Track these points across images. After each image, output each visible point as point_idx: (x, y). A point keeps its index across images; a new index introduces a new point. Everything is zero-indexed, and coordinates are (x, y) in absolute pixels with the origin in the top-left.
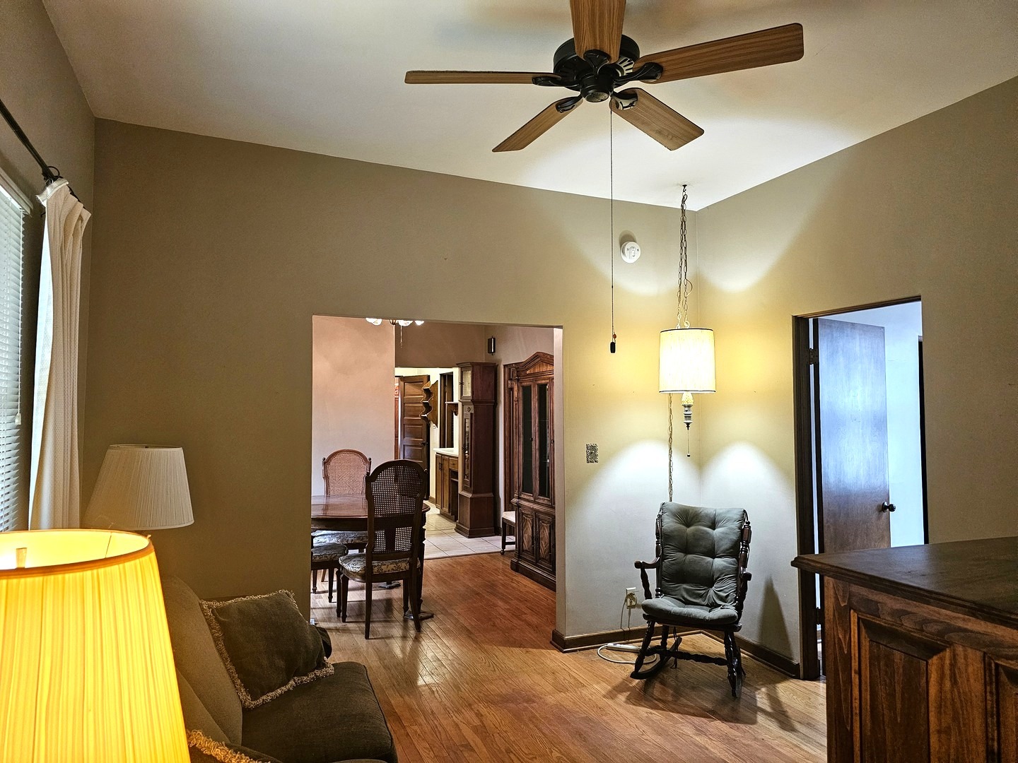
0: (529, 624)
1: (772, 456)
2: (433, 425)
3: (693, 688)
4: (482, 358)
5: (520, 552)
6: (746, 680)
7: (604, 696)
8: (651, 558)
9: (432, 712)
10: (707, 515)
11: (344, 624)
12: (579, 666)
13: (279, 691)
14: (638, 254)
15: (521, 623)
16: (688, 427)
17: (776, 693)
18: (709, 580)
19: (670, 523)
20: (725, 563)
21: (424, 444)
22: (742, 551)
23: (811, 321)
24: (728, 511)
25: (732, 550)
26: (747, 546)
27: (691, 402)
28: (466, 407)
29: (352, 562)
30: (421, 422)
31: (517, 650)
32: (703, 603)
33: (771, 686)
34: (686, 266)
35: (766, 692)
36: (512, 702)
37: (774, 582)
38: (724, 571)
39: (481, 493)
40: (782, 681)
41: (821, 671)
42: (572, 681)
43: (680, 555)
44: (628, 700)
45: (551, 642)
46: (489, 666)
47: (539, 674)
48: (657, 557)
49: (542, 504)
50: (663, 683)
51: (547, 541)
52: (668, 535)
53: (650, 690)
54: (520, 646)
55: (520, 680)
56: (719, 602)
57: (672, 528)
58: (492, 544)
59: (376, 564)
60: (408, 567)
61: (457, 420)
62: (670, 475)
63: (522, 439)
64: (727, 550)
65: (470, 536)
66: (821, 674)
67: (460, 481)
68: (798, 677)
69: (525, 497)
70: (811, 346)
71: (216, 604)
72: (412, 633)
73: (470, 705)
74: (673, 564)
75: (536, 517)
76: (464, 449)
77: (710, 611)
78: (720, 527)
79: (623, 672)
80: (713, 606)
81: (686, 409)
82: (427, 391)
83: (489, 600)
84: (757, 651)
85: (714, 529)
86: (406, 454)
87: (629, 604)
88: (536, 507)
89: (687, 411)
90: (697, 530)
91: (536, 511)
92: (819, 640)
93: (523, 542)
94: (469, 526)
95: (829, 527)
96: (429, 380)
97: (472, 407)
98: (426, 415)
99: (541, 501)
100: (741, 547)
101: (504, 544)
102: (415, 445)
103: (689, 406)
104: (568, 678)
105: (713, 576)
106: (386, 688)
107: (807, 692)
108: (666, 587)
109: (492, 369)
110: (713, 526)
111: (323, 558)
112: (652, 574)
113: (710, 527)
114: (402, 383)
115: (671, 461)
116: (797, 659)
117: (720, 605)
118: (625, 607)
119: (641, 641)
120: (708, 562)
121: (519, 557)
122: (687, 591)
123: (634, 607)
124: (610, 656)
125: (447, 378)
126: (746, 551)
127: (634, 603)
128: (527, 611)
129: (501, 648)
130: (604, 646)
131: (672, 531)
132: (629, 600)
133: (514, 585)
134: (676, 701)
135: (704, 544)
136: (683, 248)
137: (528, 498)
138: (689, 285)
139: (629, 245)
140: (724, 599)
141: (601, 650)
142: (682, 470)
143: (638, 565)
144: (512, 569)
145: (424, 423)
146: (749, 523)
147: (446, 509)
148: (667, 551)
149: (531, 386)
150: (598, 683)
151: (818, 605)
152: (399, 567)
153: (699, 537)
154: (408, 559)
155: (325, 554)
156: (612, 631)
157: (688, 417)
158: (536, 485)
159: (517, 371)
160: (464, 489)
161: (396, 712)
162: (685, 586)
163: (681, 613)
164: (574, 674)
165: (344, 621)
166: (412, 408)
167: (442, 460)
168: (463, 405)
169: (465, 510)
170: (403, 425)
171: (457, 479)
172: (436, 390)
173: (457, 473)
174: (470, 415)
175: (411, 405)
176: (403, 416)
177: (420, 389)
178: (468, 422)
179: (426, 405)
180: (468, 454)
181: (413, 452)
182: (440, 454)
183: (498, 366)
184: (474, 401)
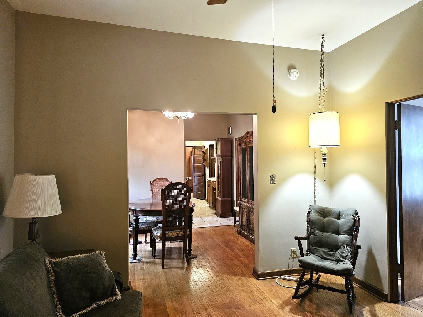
0: (242, 263)
1: (372, 181)
2: (206, 168)
3: (327, 305)
4: (226, 136)
5: (241, 226)
6: (357, 301)
7: (278, 308)
8: (304, 234)
9: (186, 312)
10: (335, 212)
11: (154, 260)
12: (266, 288)
13: (85, 311)
14: (298, 75)
15: (239, 262)
16: (324, 165)
17: (375, 310)
18: (336, 247)
19: (314, 216)
20: (345, 238)
21: (203, 176)
22: (355, 232)
23: (396, 105)
24: (347, 210)
25: (349, 231)
26: (358, 229)
27: (326, 152)
28: (218, 159)
29: (157, 231)
30: (202, 166)
31: (234, 277)
32: (333, 259)
33: (371, 306)
34: (324, 79)
35: (369, 310)
36: (228, 309)
37: (373, 249)
38: (344, 242)
39: (226, 198)
40: (378, 303)
41: (400, 298)
42: (261, 297)
43: (320, 233)
44: (291, 311)
45: (252, 274)
46: (220, 286)
47: (244, 292)
48: (307, 233)
50: (311, 301)
52: (314, 222)
53: (303, 305)
54: (237, 275)
55: (234, 295)
56: (342, 259)
57: (316, 218)
58: (230, 221)
59: (167, 232)
60: (183, 234)
61: (216, 164)
62: (315, 191)
63: (242, 173)
64: (347, 231)
65: (220, 218)
66: (400, 299)
68: (387, 301)
69: (244, 200)
70: (396, 119)
71: (55, 260)
72: (186, 265)
73: (206, 309)
74: (316, 237)
75: (248, 210)
76: (218, 178)
77: (337, 264)
78: (342, 218)
79: (288, 293)
80: (338, 261)
81: (324, 156)
82: (204, 152)
83: (225, 249)
84: (363, 285)
85: (339, 219)
86: (196, 180)
87: (293, 256)
88: (248, 205)
89: (324, 157)
90: (330, 220)
91: (248, 207)
92: (399, 278)
93: (243, 221)
94: (220, 213)
95: (406, 220)
96: (205, 148)
97: (221, 159)
98: (203, 163)
99: (251, 203)
100: (354, 229)
101: (235, 221)
102: (199, 176)
103: (325, 154)
104: (259, 295)
105: (338, 245)
106: (166, 297)
107: (393, 311)
108: (312, 250)
109: (231, 141)
110: (338, 218)
111: (145, 228)
112: (304, 243)
113: (337, 218)
114: (194, 149)
115: (315, 183)
116: (386, 291)
117: (342, 261)
118: (291, 258)
119: (299, 275)
120: (335, 237)
121: (241, 228)
122: (324, 252)
123: (295, 257)
124: (282, 283)
125: (212, 146)
126: (357, 232)
127: (295, 256)
128: (242, 256)
129: (227, 276)
130: (279, 277)
131: (315, 220)
132: (292, 254)
133: (238, 242)
134: (317, 313)
135: (333, 227)
136: (322, 69)
137: (245, 201)
138: (325, 89)
139: (292, 70)
140: (344, 258)
141: (278, 280)
142: (321, 188)
143: (296, 238)
144: (238, 234)
145: (203, 166)
146: (359, 217)
147: (211, 205)
148: (313, 230)
149: (246, 148)
150: (275, 299)
151: (399, 262)
152: (178, 234)
153: (330, 223)
154: (183, 230)
155: (146, 227)
156: (284, 270)
157: (324, 160)
158: (248, 195)
159: (240, 141)
160: (218, 196)
161: (167, 311)
162: (323, 249)
163: (320, 265)
164: (262, 293)
165: (154, 258)
166: (198, 160)
167: (210, 183)
168: (217, 158)
169: (219, 205)
170: (194, 168)
171: (216, 191)
172: (207, 152)
173: (215, 189)
174: (220, 163)
175: (197, 159)
176: (194, 163)
177: (201, 152)
178: (219, 166)
179: (203, 158)
180: (219, 180)
181: (199, 179)
182: (209, 180)
183: (233, 139)
184: (222, 156)
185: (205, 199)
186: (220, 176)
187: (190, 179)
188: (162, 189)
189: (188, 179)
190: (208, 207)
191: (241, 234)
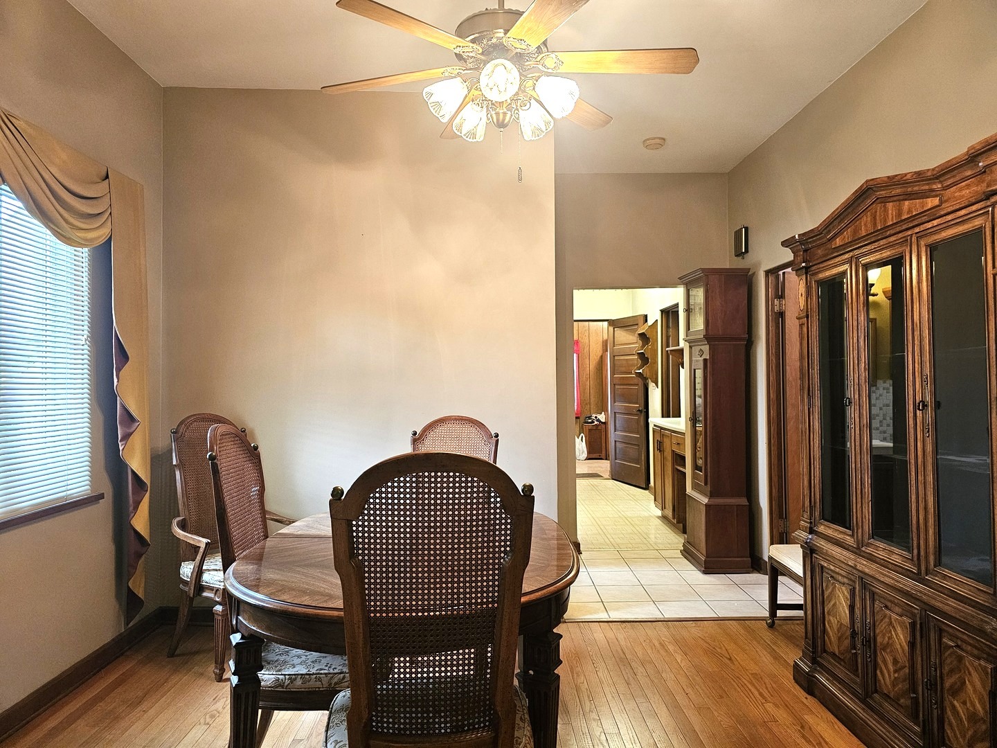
2: (651, 386)
21: (641, 411)
28: (696, 350)
30: (636, 381)
39: (726, 497)
49: (884, 564)
51: (903, 659)
61: (684, 374)
65: (705, 573)
67: (688, 470)
69: (830, 532)
75: (862, 587)
76: (694, 420)
82: (643, 336)
86: (617, 425)
88: (864, 564)
91: (864, 574)
94: (705, 553)
96: (646, 321)
97: (706, 348)
98: (641, 371)
101: (774, 605)
102: (629, 412)
109: (744, 280)
114: (611, 329)
121: (814, 661)
125: (670, 314)
137: (836, 536)
144: (797, 682)
145: (640, 381)
147: (669, 513)
149: (845, 274)
158: (863, 508)
159: (805, 250)
160: (696, 487)
166: (624, 362)
167: (663, 436)
168: (690, 347)
169: (698, 521)
170: (613, 385)
171: (684, 466)
172: (654, 334)
173: (683, 458)
174: (701, 365)
175: (622, 358)
176: (613, 373)
177: (634, 335)
178: (699, 373)
179: (642, 356)
180: (700, 427)
181: (628, 421)
182: (662, 428)
183: (754, 273)
184: (709, 337)
185: (647, 488)
186: (700, 410)
187: (603, 420)
188: (337, 493)
189: (597, 421)
190: (658, 517)
191: (816, 692)
